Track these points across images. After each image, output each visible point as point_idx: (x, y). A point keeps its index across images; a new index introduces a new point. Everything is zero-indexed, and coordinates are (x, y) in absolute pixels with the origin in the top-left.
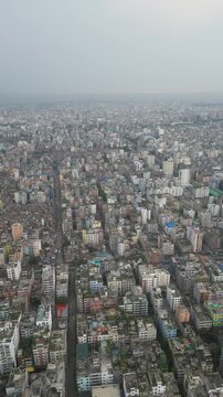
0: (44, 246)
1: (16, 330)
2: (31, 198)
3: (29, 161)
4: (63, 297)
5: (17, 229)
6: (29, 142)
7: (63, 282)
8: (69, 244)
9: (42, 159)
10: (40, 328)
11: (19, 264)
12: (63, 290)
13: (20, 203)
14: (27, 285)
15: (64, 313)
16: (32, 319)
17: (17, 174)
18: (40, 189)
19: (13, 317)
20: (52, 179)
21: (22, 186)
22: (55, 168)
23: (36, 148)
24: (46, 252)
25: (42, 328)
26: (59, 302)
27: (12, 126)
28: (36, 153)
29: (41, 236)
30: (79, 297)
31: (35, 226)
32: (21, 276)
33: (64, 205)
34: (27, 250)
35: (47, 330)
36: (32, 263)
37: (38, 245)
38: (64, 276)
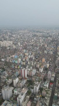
0: (50, 66)
1: (39, 85)
2: (49, 53)
3: (50, 43)
4: (52, 81)
5: (44, 60)
6: (51, 38)
7: (53, 77)
8: (57, 67)
9: (53, 43)
11: (43, 69)
12: (53, 79)
13: (46, 53)
14: (44, 75)
15: (52, 85)
16: (43, 84)
17: (46, 46)
18: (51, 51)
19: (39, 81)
20: (55, 48)
21: (47, 49)
22: (57, 46)
23: (52, 39)
24: (50, 68)
25: (45, 87)
26: (51, 82)
27: (47, 33)
28: (52, 41)
29: (49, 63)
30: (57, 83)
31: (48, 60)
32: (43, 72)
33: (57, 56)
34: (45, 66)
35: (47, 88)
36: (46, 69)
37: (48, 65)
38: (54, 75)
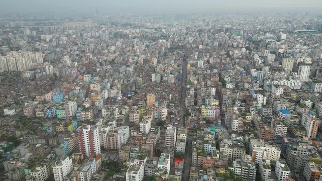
0: (170, 113)
1: (142, 167)
2: (164, 79)
3: (165, 54)
4: (181, 152)
5: (151, 98)
6: (167, 41)
7: (182, 141)
8: (190, 115)
9: (175, 53)
10: (160, 170)
11: (149, 122)
12: (181, 147)
13: (156, 82)
14: (153, 138)
15: (181, 165)
16: (155, 162)
17: (155, 62)
18: (171, 73)
19: (141, 158)
20: (181, 67)
21: (158, 70)
22: (185, 60)
23: (172, 45)
24: (171, 118)
25: (161, 170)
26: (177, 156)
27: (156, 29)
28: (171, 48)
29: (168, 106)
30: (194, 154)
31: (164, 98)
32: (150, 131)
33: (188, 86)
34: (156, 115)
35: (166, 173)
36: (160, 124)
37: (165, 112)
38: (183, 136)
